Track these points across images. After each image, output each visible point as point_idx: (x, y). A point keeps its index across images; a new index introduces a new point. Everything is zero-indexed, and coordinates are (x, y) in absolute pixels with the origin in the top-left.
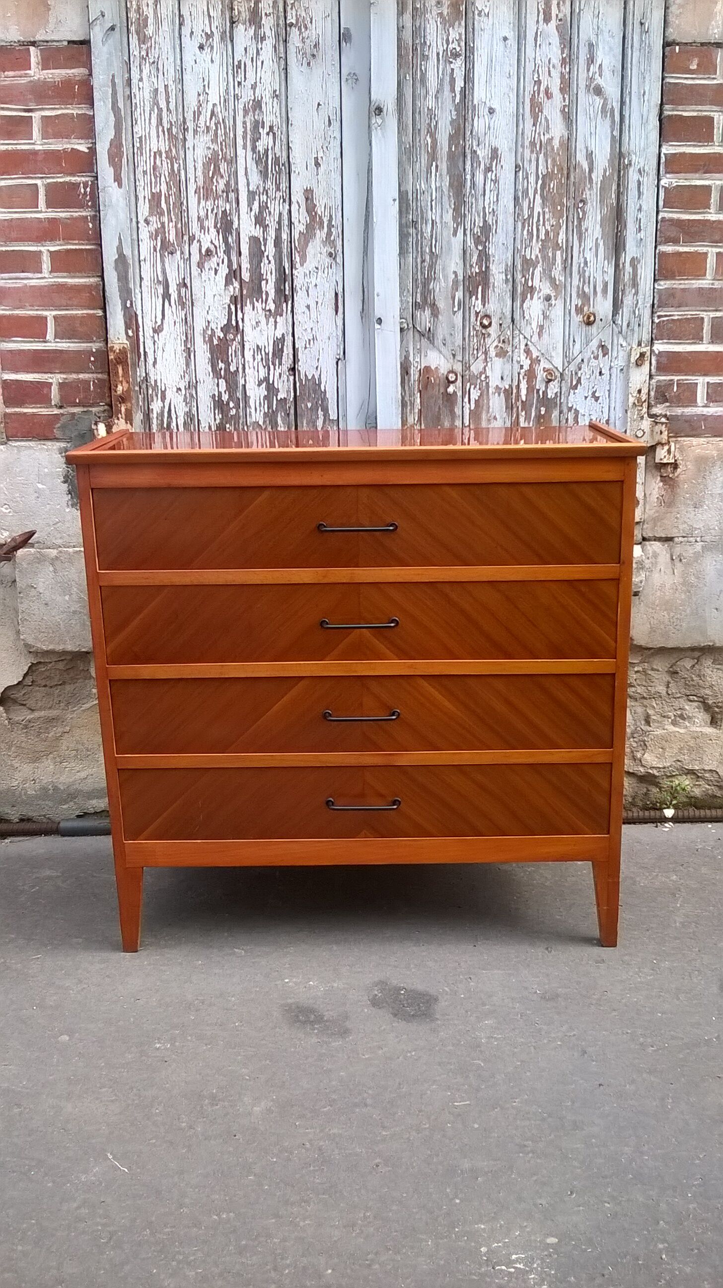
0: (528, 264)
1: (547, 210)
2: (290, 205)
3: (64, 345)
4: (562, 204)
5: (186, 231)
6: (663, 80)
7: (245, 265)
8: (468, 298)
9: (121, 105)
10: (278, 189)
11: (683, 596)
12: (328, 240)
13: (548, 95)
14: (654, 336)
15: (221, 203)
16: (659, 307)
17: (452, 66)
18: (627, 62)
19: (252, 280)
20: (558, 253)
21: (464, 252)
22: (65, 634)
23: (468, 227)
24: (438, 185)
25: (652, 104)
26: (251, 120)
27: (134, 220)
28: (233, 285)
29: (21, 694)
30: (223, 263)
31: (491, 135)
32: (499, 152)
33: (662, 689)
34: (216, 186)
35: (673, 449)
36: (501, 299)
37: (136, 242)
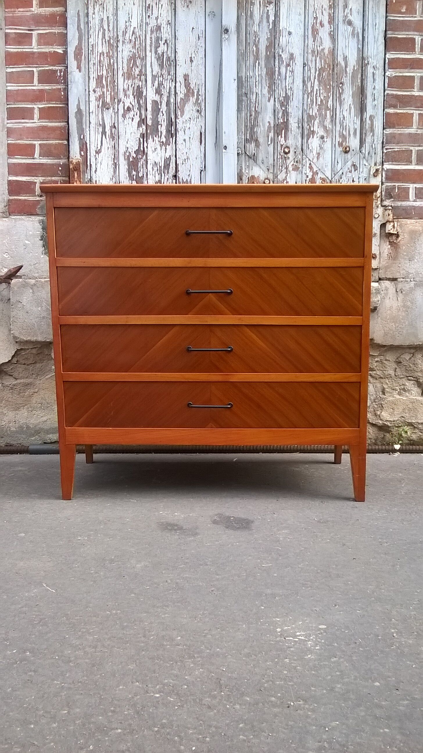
0: (311, 118)
1: (321, 88)
2: (176, 83)
3: (44, 161)
4: (330, 85)
5: (116, 97)
6: (386, 17)
7: (149, 116)
8: (276, 137)
9: (82, 27)
10: (169, 74)
11: (404, 314)
12: (197, 103)
13: (322, 25)
14: (383, 160)
15: (136, 81)
16: (386, 143)
17: (268, 8)
18: (366, 7)
19: (153, 125)
20: (328, 112)
21: (274, 111)
22: (38, 330)
23: (276, 96)
24: (259, 73)
25: (380, 30)
26: (155, 36)
27: (87, 90)
28: (142, 127)
29: (10, 369)
30: (137, 115)
31: (290, 47)
32: (294, 56)
33: (392, 372)
34: (134, 72)
35: (396, 225)
36: (295, 137)
37: (88, 102)
